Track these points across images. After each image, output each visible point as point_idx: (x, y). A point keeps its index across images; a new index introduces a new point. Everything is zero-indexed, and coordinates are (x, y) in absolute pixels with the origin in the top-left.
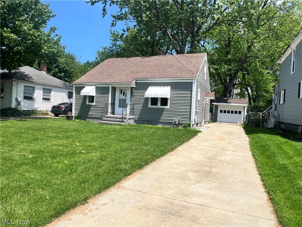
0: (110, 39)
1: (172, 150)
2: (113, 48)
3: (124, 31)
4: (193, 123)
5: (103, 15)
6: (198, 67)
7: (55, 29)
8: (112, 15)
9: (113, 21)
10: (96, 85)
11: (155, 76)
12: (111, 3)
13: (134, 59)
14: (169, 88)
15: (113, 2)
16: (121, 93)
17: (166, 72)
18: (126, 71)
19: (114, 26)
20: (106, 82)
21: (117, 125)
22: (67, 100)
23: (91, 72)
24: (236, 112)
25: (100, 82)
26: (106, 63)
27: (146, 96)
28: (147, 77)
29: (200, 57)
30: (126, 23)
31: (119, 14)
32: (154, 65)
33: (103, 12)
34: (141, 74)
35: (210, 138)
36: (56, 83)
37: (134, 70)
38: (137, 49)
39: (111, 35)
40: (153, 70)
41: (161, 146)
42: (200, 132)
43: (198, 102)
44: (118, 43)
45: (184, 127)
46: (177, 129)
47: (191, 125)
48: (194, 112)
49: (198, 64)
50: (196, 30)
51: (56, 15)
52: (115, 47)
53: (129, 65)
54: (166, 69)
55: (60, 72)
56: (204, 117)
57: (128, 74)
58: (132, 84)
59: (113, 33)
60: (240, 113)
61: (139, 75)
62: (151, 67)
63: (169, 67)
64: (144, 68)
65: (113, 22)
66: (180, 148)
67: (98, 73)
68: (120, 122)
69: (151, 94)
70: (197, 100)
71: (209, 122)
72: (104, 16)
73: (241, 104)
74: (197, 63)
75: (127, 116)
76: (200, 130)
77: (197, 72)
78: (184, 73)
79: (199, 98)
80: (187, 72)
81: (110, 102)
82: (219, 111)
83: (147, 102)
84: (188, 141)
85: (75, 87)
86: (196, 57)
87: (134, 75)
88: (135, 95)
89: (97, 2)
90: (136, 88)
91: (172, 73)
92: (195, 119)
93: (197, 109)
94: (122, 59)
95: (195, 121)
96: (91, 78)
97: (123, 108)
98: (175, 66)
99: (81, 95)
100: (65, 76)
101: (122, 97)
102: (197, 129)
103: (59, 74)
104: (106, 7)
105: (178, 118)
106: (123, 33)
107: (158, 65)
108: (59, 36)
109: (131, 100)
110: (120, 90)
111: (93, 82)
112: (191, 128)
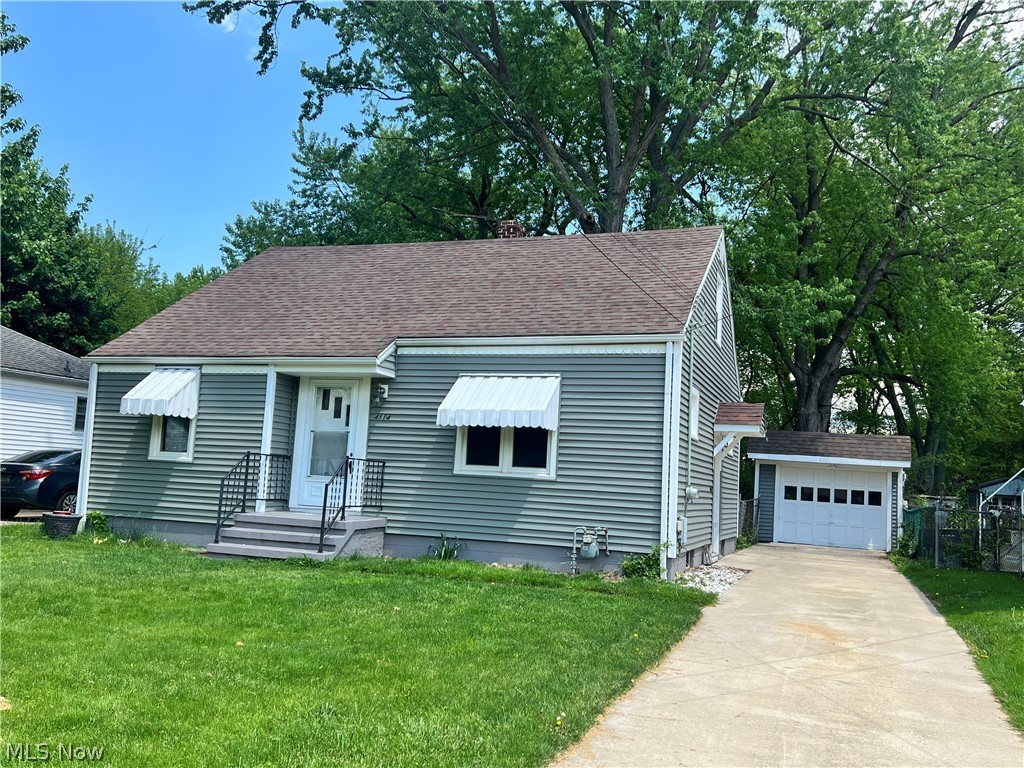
0: (295, 171)
1: (576, 731)
2: (309, 210)
3: (354, 135)
4: (673, 552)
5: (260, 63)
6: (690, 285)
7: (7, 97)
8: (304, 72)
9: (309, 94)
10: (200, 366)
11: (487, 328)
12: (299, 13)
13: (391, 251)
14: (552, 383)
15: (306, 9)
16: (325, 407)
17: (539, 308)
18: (350, 302)
19: (315, 116)
20: (251, 352)
21: (291, 563)
22: (64, 439)
23: (185, 308)
24: (858, 497)
25: (221, 353)
26: (262, 265)
27: (442, 420)
28: (449, 330)
29: (695, 244)
30: (368, 103)
31: (335, 63)
32: (485, 278)
33: (261, 48)
34: (422, 316)
35: (768, 640)
36: (19, 358)
37: (389, 297)
38: (415, 217)
39: (298, 153)
40: (480, 299)
41: (509, 709)
42: (710, 599)
43: (691, 447)
44: (331, 188)
45: (627, 572)
46: (595, 584)
47: (663, 564)
48: (674, 501)
49: (687, 274)
50: (667, 138)
51: (25, 40)
52: (316, 205)
53: (370, 277)
54: (542, 293)
55: (52, 310)
56: (716, 520)
57: (361, 317)
58: (378, 362)
59: (308, 142)
60: (875, 499)
61: (410, 323)
62: (472, 289)
63: (550, 290)
64: (438, 291)
65: (309, 97)
66: (622, 715)
67: (216, 312)
68: (308, 545)
69: (470, 412)
70: (685, 440)
71: (738, 542)
72: (265, 66)
73: (879, 458)
74: (684, 269)
75: (348, 520)
76: (706, 589)
77: (685, 311)
78: (623, 312)
79: (694, 433)
80: (636, 308)
81: (266, 448)
82: (780, 492)
83: (451, 447)
84: (657, 659)
85: (99, 373)
86: (679, 246)
87: (391, 322)
88: (390, 415)
89: (237, 7)
90: (399, 380)
91: (568, 313)
92: (678, 533)
93: (686, 483)
94: (338, 251)
95: (679, 540)
96: (178, 332)
97: (328, 479)
98: (581, 282)
99: (123, 412)
100: (76, 328)
101: (329, 424)
102: (691, 584)
103: (44, 318)
104: (273, 27)
105: (599, 526)
106: (350, 141)
107: (503, 277)
108: (26, 131)
109: (369, 440)
110: (319, 389)
111: (188, 350)
112: (664, 576)
